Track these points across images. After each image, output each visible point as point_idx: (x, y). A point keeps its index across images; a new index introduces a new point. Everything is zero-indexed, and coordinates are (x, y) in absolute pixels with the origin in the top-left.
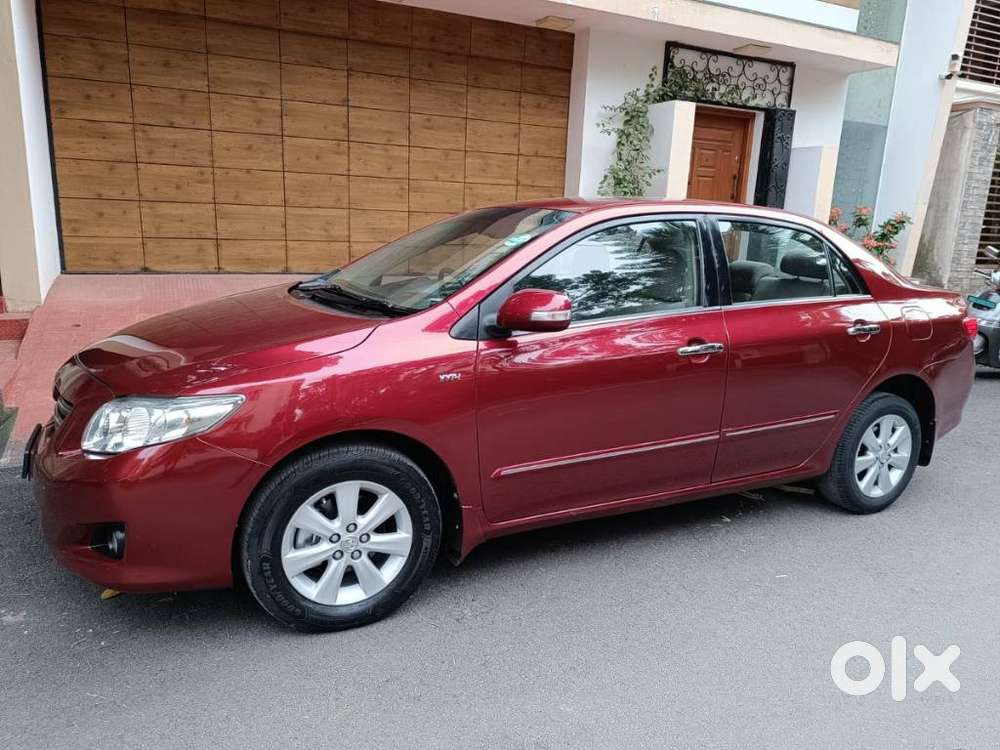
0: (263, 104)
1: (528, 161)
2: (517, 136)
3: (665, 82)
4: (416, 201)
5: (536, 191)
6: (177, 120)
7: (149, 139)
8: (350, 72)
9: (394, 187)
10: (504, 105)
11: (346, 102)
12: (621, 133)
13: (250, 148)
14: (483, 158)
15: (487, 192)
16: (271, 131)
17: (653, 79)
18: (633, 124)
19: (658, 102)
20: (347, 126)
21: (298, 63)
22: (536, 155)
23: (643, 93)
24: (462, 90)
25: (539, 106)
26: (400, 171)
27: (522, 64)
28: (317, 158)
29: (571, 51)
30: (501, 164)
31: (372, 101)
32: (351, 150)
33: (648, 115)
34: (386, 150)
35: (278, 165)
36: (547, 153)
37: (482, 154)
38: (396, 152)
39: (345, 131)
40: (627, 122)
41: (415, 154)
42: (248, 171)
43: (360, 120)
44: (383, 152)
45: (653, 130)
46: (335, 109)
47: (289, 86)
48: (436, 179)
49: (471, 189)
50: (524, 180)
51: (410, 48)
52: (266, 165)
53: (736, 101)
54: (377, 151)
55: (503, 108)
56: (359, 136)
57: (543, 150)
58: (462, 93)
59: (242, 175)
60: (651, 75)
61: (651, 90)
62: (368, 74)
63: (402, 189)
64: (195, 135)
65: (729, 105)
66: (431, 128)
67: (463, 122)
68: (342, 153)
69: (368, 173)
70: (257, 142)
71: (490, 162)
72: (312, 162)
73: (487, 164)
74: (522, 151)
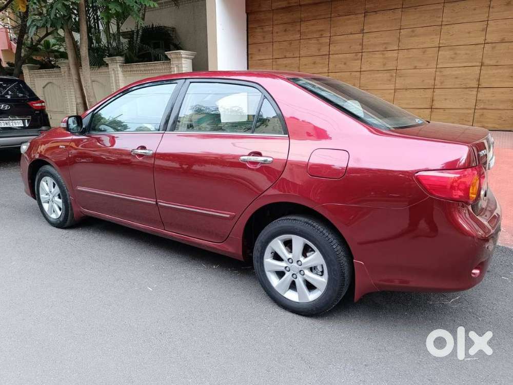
0: (322, 40)
1: (493, 48)
2: (484, 30)
4: (400, 83)
5: (500, 68)
6: (288, 55)
7: (278, 65)
8: (366, 13)
9: (386, 76)
10: (475, 9)
11: (362, 31)
13: (314, 63)
14: (452, 49)
15: (454, 73)
16: (324, 53)
20: (362, 44)
21: (339, 16)
22: (503, 41)
24: (439, 7)
25: (508, 5)
26: (391, 65)
28: (345, 64)
30: (468, 52)
31: (377, 27)
32: (363, 57)
34: (383, 54)
37: (451, 47)
38: (389, 54)
39: (360, 47)
41: (402, 54)
43: (369, 39)
44: (381, 56)
46: (357, 36)
47: (334, 29)
48: (415, 67)
49: (441, 72)
50: (487, 62)
52: (321, 70)
54: (378, 55)
56: (368, 49)
58: (438, 9)
62: (376, 12)
63: (392, 76)
64: (293, 61)
66: (415, 36)
67: (439, 28)
68: (358, 59)
69: (372, 68)
70: (318, 59)
71: (458, 52)
72: (342, 66)
73: (456, 54)
74: (488, 40)
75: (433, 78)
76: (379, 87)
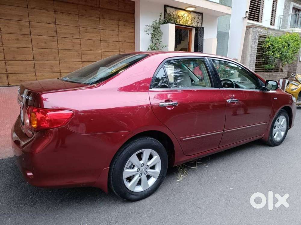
0: (23, 23)
1: (122, 44)
2: (118, 35)
3: (165, 18)
4: (84, 58)
8: (56, 12)
9: (76, 53)
10: (113, 25)
11: (55, 23)
12: (152, 34)
13: (18, 39)
14: (107, 43)
16: (26, 33)
17: (161, 17)
18: (156, 31)
19: (163, 24)
20: (56, 31)
21: (35, 8)
22: (125, 41)
23: (158, 22)
24: (98, 20)
25: (125, 25)
26: (77, 47)
27: (119, 11)
28: (45, 43)
29: (134, 7)
30: (113, 45)
31: (65, 23)
32: (58, 40)
33: (161, 28)
34: (71, 40)
35: (30, 46)
36: (129, 41)
37: (106, 41)
38: (75, 41)
39: (55, 33)
40: (154, 31)
41: (83, 42)
42: (18, 48)
43: (61, 29)
45: (162, 33)
46: (51, 25)
47: (32, 17)
48: (91, 50)
49: (103, 53)
51: (78, 4)
52: (25, 46)
53: (186, 24)
54: (68, 40)
55: (112, 26)
56: (61, 35)
57: (127, 40)
58: (97, 20)
59: (16, 50)
60: (160, 16)
61: (161, 20)
62: (63, 13)
63: (79, 54)
65: (185, 26)
66: (88, 32)
67: (99, 30)
68: (55, 41)
69: (65, 48)
70: (21, 37)
71: (109, 44)
72: (43, 44)
73: (108, 45)
74: (120, 40)
75: (100, 56)
76: (73, 60)
